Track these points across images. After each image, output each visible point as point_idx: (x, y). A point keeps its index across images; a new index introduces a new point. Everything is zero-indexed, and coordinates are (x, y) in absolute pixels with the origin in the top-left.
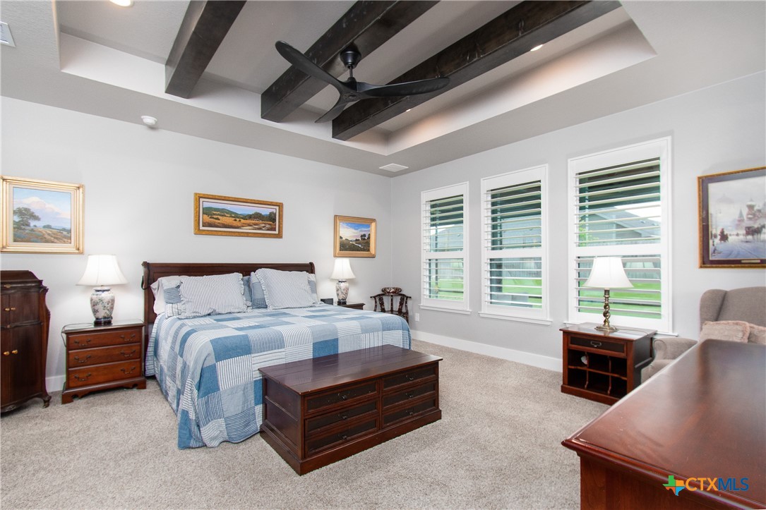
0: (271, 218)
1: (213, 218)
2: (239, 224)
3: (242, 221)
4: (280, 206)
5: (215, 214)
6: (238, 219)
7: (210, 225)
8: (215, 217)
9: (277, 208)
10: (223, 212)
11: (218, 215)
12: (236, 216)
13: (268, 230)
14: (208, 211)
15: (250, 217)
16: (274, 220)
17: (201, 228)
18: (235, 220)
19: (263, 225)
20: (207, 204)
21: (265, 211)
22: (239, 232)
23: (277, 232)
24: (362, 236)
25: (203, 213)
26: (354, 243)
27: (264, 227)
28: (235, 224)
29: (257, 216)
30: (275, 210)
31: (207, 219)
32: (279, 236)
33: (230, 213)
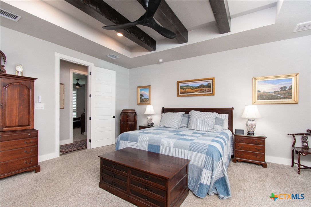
0: (209, 86)
1: (184, 90)
2: (194, 91)
3: (195, 89)
4: (213, 79)
5: (184, 88)
6: (193, 89)
7: (183, 93)
8: (184, 89)
9: (212, 80)
10: (187, 87)
11: (186, 88)
12: (192, 88)
13: (207, 92)
14: (182, 88)
15: (198, 87)
16: (210, 87)
17: (180, 94)
18: (192, 89)
19: (205, 90)
20: (181, 85)
21: (205, 83)
22: (193, 95)
23: (212, 93)
24: (281, 88)
25: (180, 89)
26: (272, 94)
27: (205, 91)
28: (192, 91)
29: (202, 86)
30: (210, 82)
31: (182, 90)
32: (213, 94)
33: (190, 87)
